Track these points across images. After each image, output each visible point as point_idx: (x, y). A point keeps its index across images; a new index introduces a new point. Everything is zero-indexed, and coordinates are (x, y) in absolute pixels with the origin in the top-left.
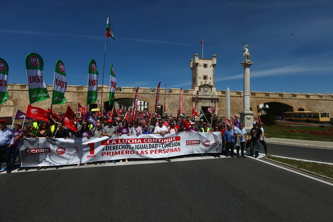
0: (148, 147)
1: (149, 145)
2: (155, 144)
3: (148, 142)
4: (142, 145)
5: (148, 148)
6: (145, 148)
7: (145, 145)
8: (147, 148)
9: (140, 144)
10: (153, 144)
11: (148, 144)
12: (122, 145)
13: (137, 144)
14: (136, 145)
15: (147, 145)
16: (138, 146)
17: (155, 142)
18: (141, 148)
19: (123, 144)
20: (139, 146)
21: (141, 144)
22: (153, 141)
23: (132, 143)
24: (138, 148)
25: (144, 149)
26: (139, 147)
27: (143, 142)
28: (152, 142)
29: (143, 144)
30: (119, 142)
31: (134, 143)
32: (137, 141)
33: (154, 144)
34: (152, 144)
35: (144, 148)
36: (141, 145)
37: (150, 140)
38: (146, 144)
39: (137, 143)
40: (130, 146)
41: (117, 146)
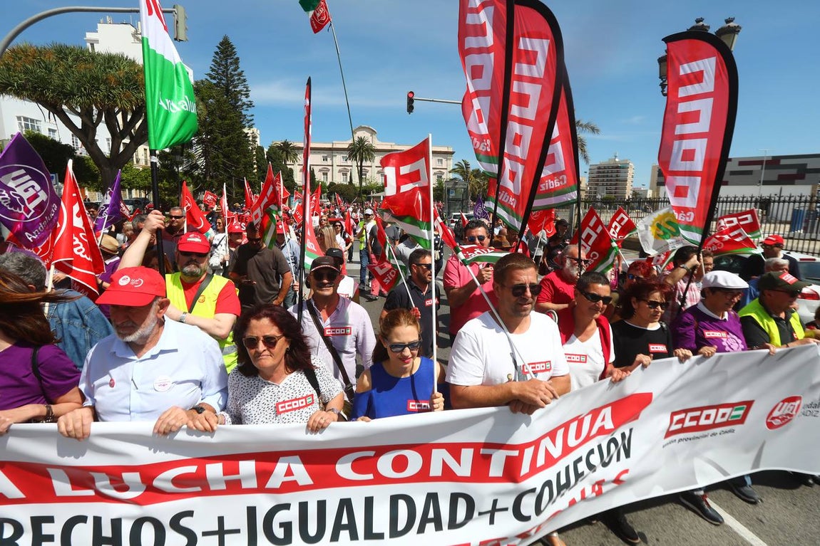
0: (381, 522)
1: (394, 500)
2: (454, 498)
3: (380, 480)
4: (322, 505)
5: (380, 536)
6: (345, 534)
7: (346, 504)
8: (370, 535)
9: (294, 499)
10: (432, 498)
11: (381, 495)
12: (97, 521)
13: (263, 503)
14: (252, 512)
15: (369, 502)
16: (281, 516)
17: (448, 475)
18: (312, 531)
19: (107, 511)
20: (292, 515)
21: (312, 498)
22: (436, 470)
23: (206, 491)
24: (279, 533)
25: (335, 537)
26: (287, 526)
27: (325, 478)
28: (423, 476)
29: (332, 497)
30: (62, 487)
31: (234, 487)
32: (263, 476)
33: (444, 490)
34: (419, 493)
35: (338, 527)
36: (303, 507)
37: (400, 464)
38: (357, 496)
39: (261, 489)
40: (184, 522)
41: (37, 522)
